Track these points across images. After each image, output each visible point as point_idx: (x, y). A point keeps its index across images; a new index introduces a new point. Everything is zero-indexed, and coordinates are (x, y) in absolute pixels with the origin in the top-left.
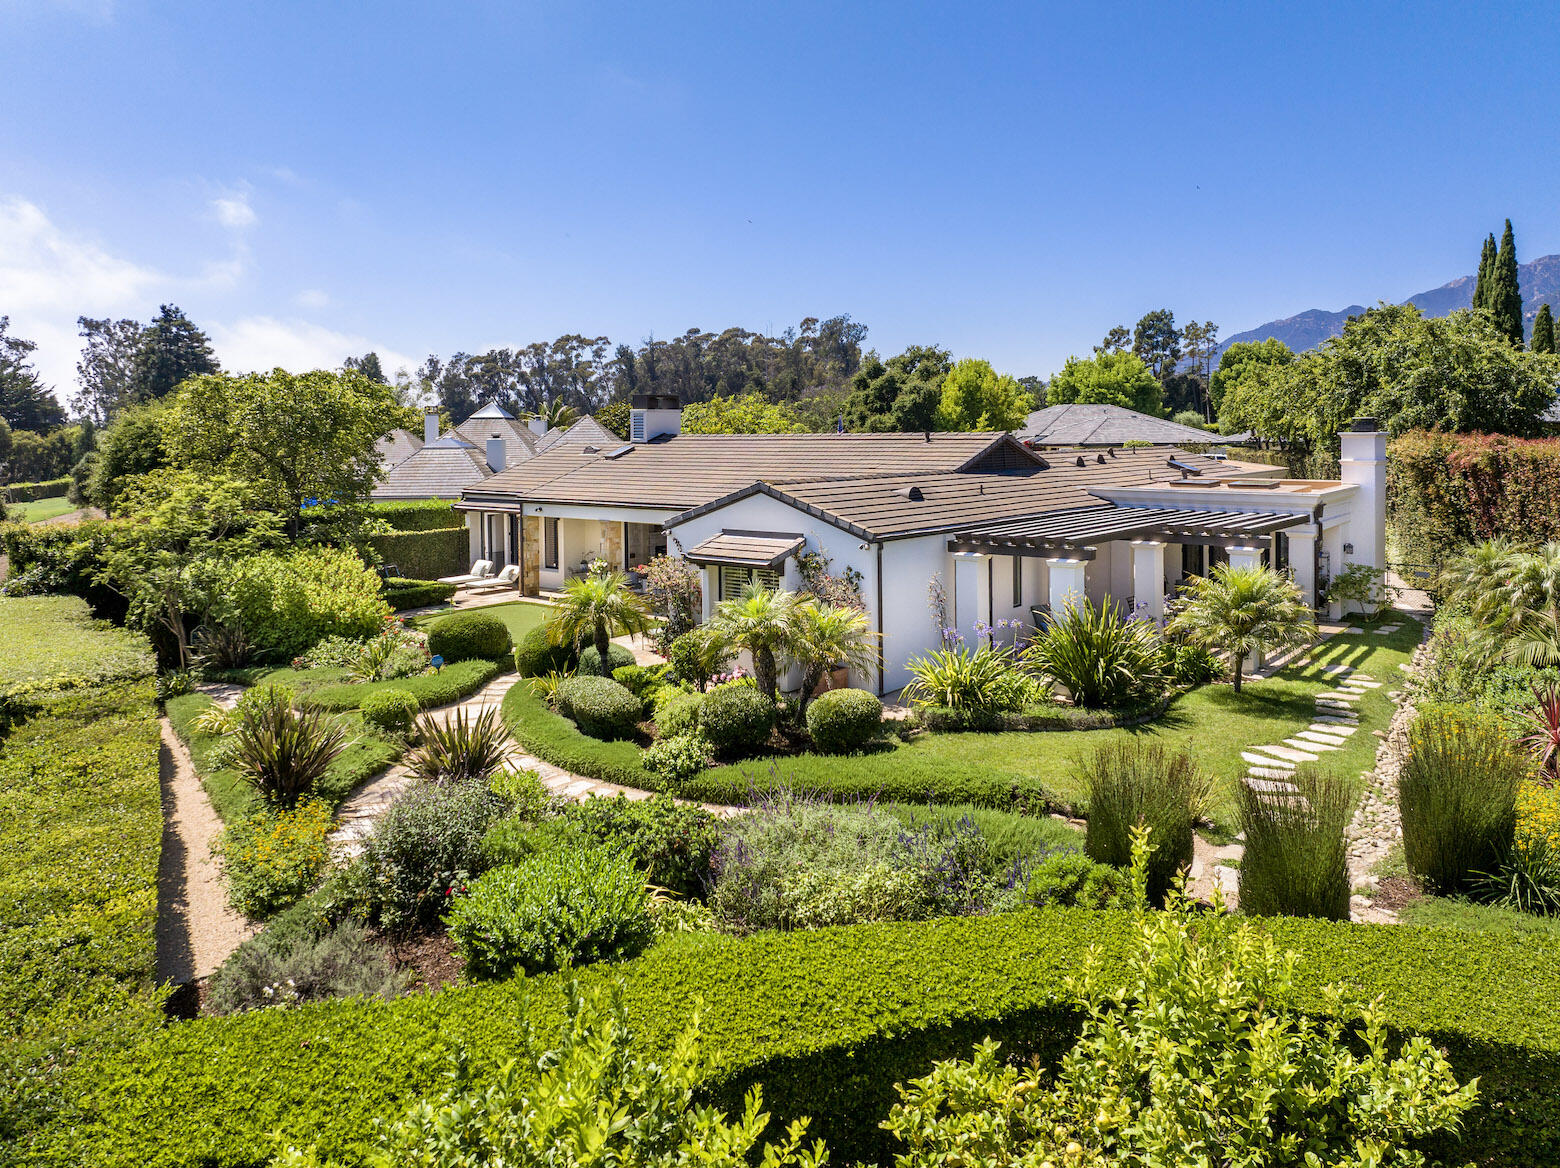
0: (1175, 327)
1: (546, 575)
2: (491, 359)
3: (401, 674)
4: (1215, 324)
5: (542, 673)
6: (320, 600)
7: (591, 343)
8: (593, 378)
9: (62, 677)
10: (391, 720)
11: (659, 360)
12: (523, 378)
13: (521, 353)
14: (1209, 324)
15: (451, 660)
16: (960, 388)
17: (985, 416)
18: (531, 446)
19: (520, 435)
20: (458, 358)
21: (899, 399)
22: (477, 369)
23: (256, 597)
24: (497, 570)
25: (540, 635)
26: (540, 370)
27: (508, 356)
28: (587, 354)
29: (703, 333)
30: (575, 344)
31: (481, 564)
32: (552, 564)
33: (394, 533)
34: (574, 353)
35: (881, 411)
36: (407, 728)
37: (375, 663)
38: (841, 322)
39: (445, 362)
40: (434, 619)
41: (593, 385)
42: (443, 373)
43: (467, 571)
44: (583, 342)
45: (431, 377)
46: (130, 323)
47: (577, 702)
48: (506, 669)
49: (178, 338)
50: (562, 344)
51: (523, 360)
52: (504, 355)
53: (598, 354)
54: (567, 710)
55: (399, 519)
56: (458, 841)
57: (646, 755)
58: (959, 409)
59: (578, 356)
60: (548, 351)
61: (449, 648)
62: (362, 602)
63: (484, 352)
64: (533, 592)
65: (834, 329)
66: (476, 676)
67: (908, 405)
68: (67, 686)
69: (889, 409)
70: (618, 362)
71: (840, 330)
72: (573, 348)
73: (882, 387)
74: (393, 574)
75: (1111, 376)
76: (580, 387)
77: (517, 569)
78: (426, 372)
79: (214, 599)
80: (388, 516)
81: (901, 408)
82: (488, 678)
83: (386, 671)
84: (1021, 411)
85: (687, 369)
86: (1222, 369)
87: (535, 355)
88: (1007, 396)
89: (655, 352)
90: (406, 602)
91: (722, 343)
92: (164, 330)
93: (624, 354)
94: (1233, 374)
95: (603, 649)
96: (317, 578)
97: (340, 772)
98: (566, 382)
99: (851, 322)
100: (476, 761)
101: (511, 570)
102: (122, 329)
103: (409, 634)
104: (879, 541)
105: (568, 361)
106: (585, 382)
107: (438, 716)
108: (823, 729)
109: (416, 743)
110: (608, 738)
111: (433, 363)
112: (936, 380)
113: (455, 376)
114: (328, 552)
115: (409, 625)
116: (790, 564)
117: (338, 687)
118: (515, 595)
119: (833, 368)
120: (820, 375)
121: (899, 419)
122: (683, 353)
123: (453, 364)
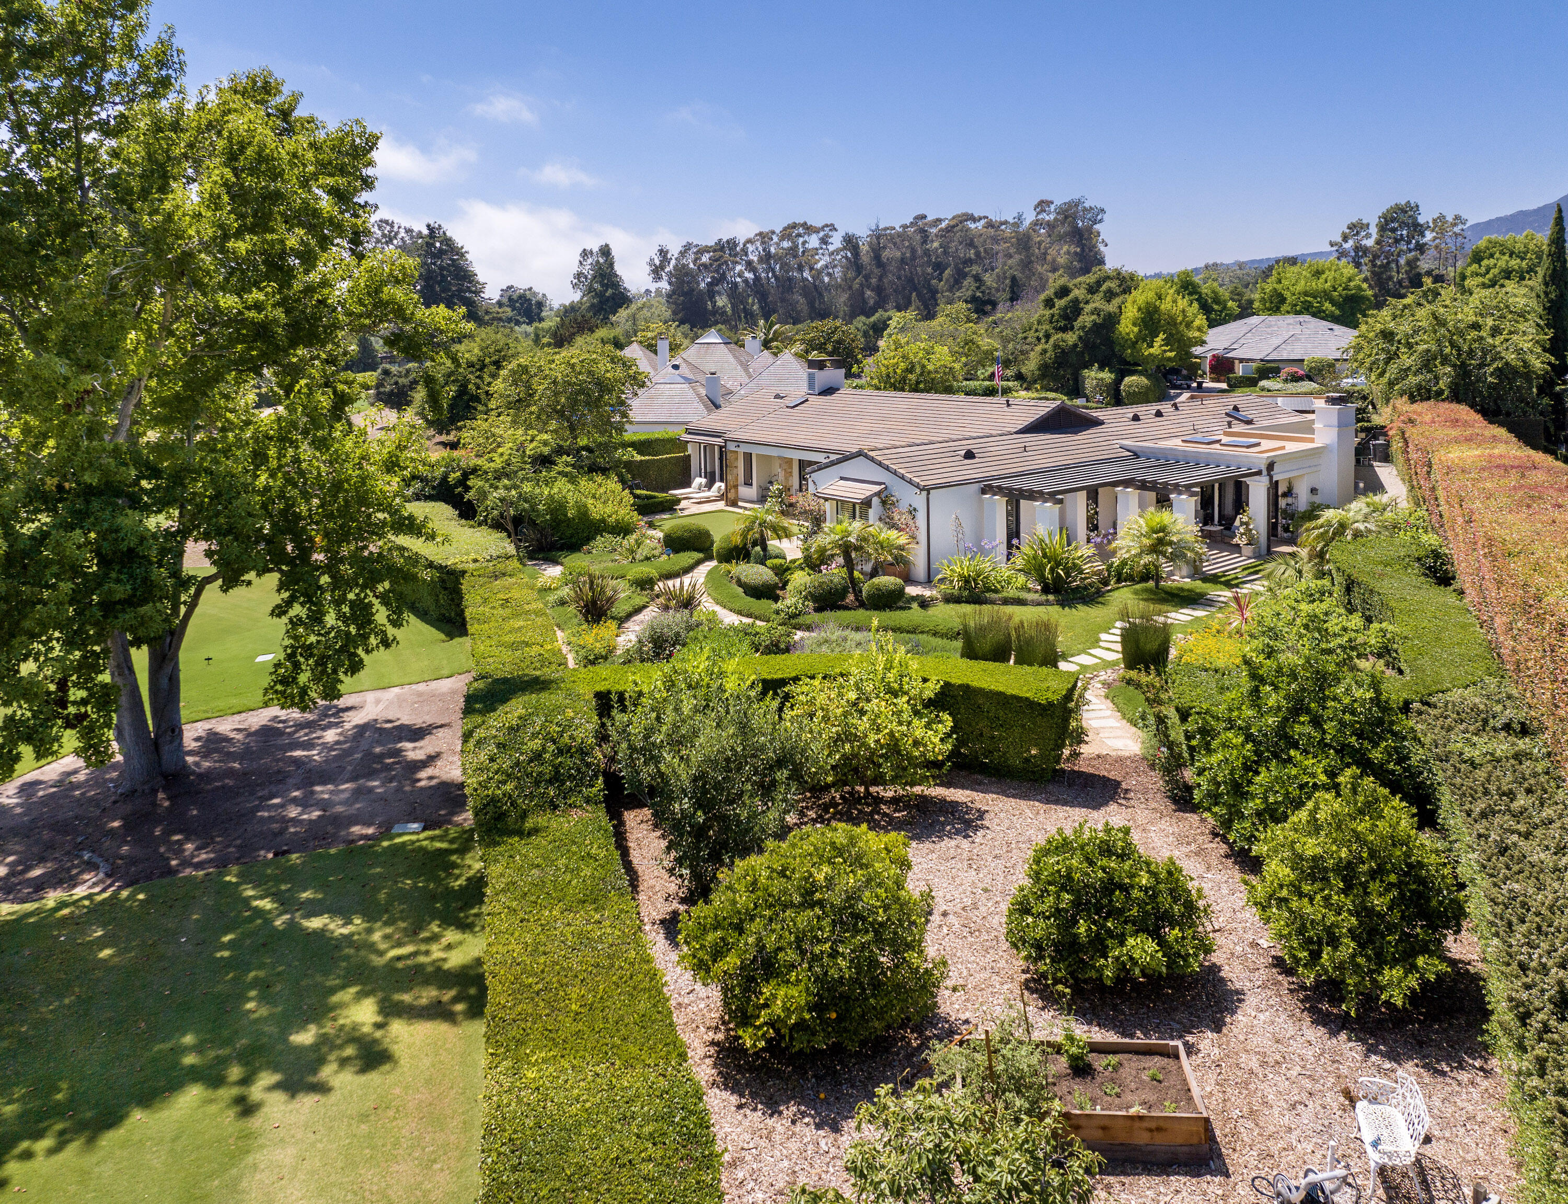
0: (1421, 220)
1: (744, 491)
2: (720, 247)
3: (648, 559)
4: (1464, 216)
5: (728, 561)
6: (597, 510)
7: (817, 231)
8: (819, 266)
9: (473, 556)
10: (645, 584)
11: (885, 248)
12: (749, 265)
13: (749, 241)
14: (1457, 217)
15: (676, 551)
16: (1139, 309)
17: (1162, 336)
18: (745, 367)
19: (735, 357)
20: (687, 247)
21: (1080, 319)
22: (705, 258)
23: (557, 508)
24: (710, 485)
25: (727, 539)
26: (767, 257)
27: (735, 245)
28: (813, 241)
29: (930, 218)
30: (801, 230)
31: (699, 481)
32: (748, 483)
33: (638, 458)
34: (801, 240)
35: (1064, 329)
36: (652, 589)
37: (632, 552)
38: (1077, 205)
39: (674, 251)
40: (667, 523)
41: (819, 272)
42: (673, 262)
43: (688, 484)
44: (809, 229)
45: (662, 267)
46: (386, 222)
47: (743, 579)
48: (709, 558)
49: (441, 252)
50: (789, 232)
51: (751, 248)
52: (732, 243)
53: (824, 241)
54: (740, 583)
55: (642, 446)
56: (677, 634)
57: (775, 606)
58: (1136, 329)
59: (804, 243)
60: (775, 239)
61: (675, 543)
62: (622, 512)
63: (711, 243)
64: (734, 504)
65: (1069, 212)
66: (691, 561)
67: (1088, 325)
68: (475, 561)
69: (1072, 328)
70: (845, 248)
71: (1077, 212)
72: (799, 235)
73: (1066, 308)
74: (639, 488)
75: (1319, 285)
76: (806, 274)
77: (723, 485)
78: (657, 262)
79: (533, 508)
80: (633, 445)
81: (1083, 328)
82: (698, 563)
83: (638, 557)
84: (1199, 329)
85: (914, 257)
86: (1470, 265)
87: (763, 243)
88: (1185, 316)
89: (880, 238)
90: (648, 508)
91: (950, 229)
92: (430, 245)
93: (850, 242)
94: (1483, 270)
95: (764, 548)
96: (594, 497)
97: (620, 608)
98: (792, 269)
99: (1087, 205)
100: (688, 603)
101: (719, 485)
102: (380, 227)
103: (651, 532)
104: (928, 490)
105: (794, 248)
106: (811, 269)
107: (670, 583)
108: (871, 597)
109: (658, 596)
110: (758, 598)
111: (663, 253)
112: (1116, 302)
113: (684, 266)
114: (599, 479)
115: (651, 525)
116: (875, 501)
117: (610, 564)
118: (721, 505)
119: (1068, 253)
120: (1054, 261)
121: (1080, 338)
122: (910, 239)
123: (683, 254)
